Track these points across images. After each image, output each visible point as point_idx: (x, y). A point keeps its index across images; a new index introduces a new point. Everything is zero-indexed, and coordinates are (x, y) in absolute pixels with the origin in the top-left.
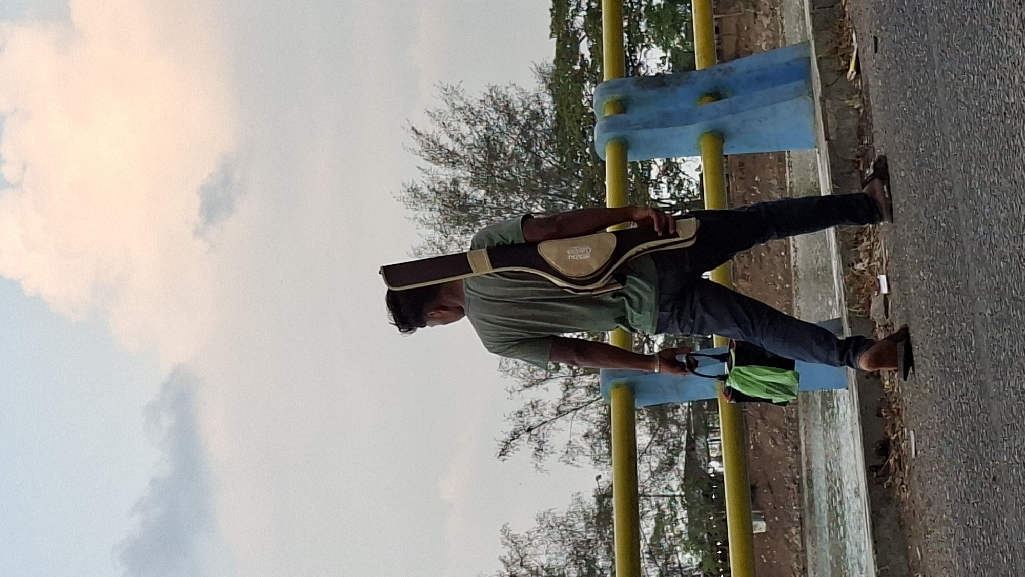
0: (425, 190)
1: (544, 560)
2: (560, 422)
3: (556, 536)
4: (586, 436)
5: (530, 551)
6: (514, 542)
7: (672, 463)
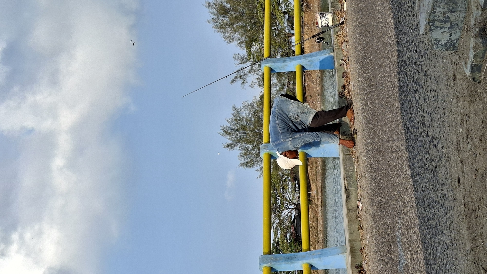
0: (212, 4)
1: (245, 115)
2: (250, 75)
3: (248, 108)
4: (257, 79)
5: (240, 112)
6: (236, 109)
7: (283, 88)
